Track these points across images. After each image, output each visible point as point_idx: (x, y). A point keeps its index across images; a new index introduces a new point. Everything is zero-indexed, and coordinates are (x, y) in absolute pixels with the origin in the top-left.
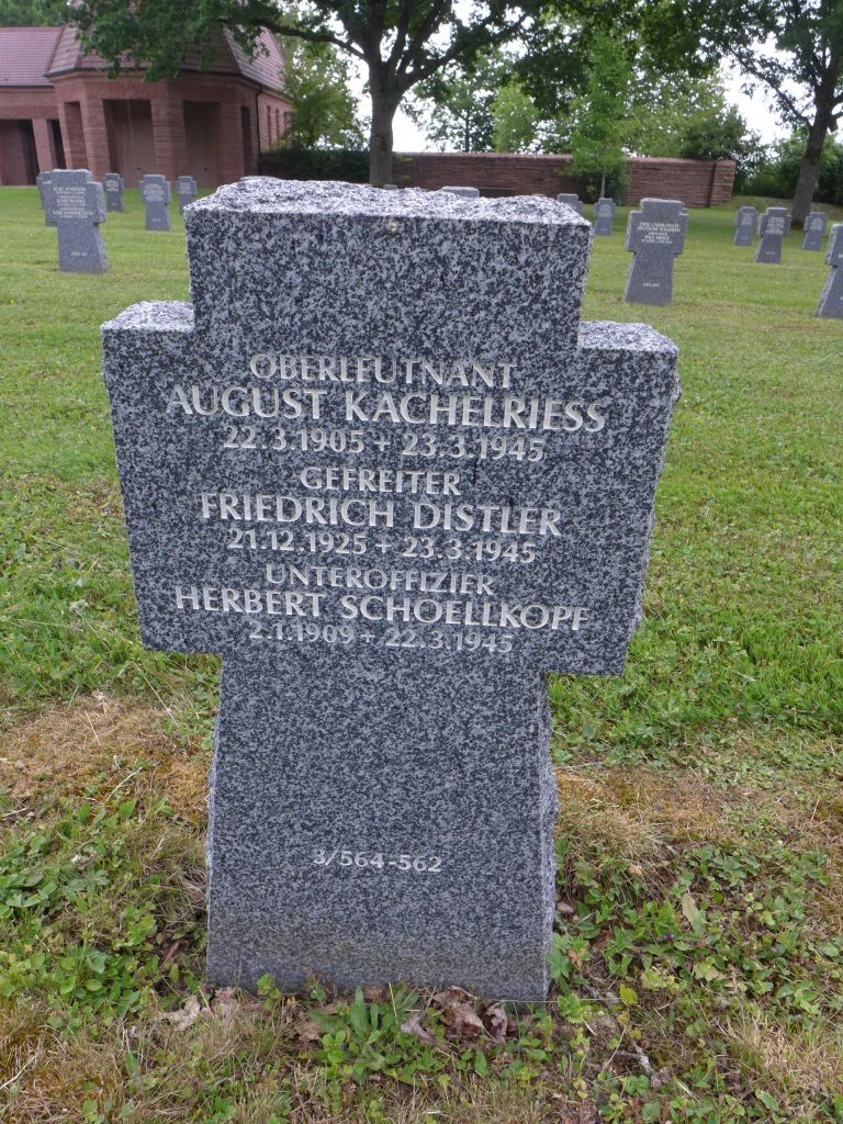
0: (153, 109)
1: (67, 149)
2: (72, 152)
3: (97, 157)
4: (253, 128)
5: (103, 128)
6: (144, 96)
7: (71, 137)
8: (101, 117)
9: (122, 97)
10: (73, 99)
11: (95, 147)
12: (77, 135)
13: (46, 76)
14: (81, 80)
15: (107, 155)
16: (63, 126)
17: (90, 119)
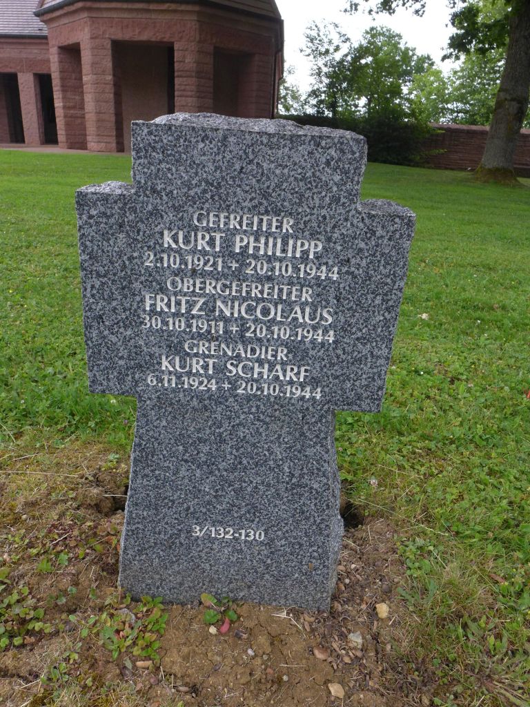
0: (177, 56)
1: (58, 104)
2: (64, 107)
3: (99, 113)
5: (110, 78)
6: (167, 38)
7: (64, 89)
8: (108, 63)
9: (137, 38)
10: (71, 41)
11: (97, 101)
12: (74, 85)
13: (37, 14)
14: (85, 15)
15: (112, 111)
17: (93, 64)
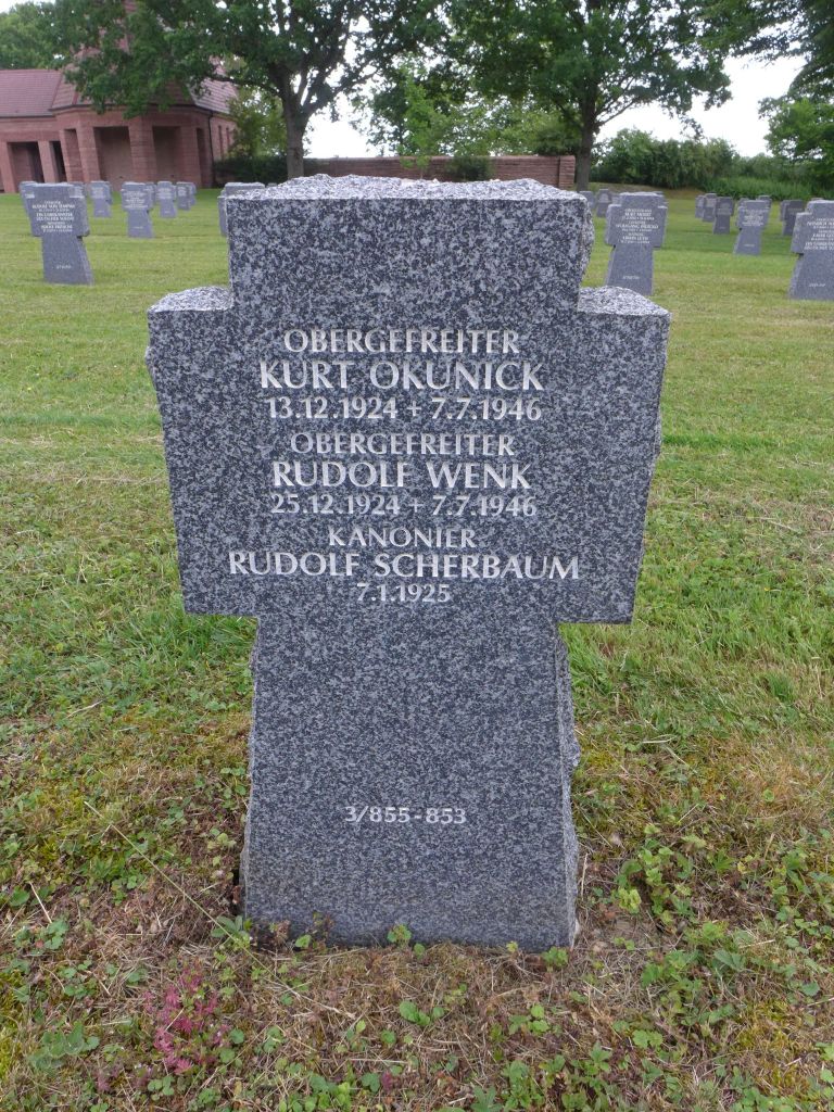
0: (131, 134)
1: (66, 164)
2: (71, 167)
4: (207, 144)
5: (94, 149)
7: (69, 155)
8: (92, 140)
9: (107, 125)
10: (72, 127)
12: (75, 152)
13: (50, 109)
14: (77, 114)
16: (63, 147)
17: (84, 141)
